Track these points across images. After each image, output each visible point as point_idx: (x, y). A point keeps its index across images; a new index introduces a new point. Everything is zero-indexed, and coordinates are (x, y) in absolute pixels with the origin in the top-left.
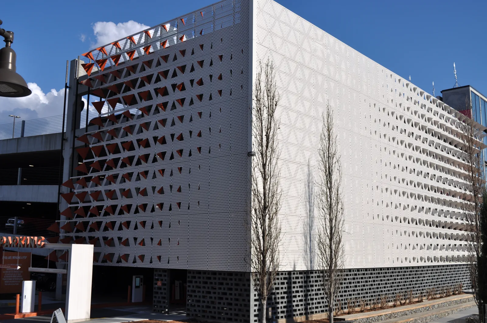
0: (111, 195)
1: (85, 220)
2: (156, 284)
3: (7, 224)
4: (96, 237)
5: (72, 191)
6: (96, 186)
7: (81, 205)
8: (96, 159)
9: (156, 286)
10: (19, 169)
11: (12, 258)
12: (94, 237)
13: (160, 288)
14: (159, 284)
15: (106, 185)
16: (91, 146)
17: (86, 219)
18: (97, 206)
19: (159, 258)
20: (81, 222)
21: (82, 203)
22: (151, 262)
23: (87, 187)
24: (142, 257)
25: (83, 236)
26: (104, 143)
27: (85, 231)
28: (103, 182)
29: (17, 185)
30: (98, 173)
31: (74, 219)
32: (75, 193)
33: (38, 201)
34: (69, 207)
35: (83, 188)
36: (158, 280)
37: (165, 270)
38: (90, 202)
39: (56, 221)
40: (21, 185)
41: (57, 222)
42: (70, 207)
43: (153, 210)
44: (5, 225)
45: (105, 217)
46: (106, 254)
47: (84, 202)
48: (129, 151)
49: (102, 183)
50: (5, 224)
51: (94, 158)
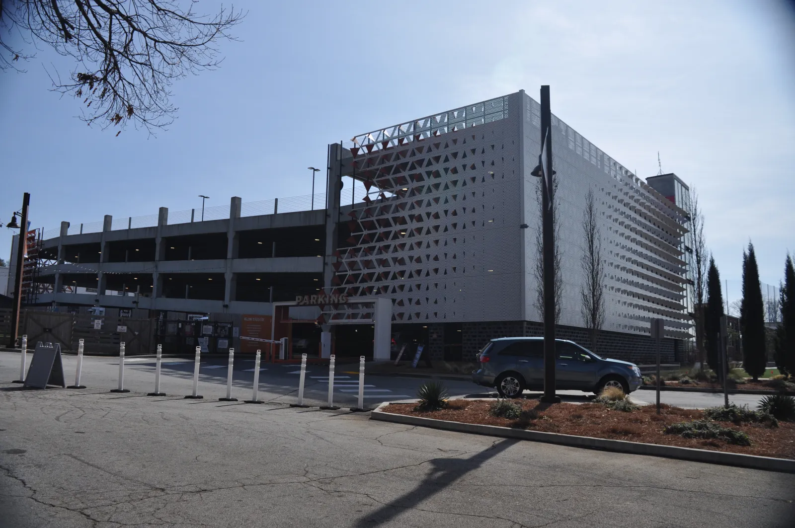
0: (383, 263)
2: (432, 336)
5: (339, 261)
6: (367, 255)
7: (350, 273)
8: (365, 232)
9: (432, 338)
10: (274, 243)
13: (434, 340)
14: (435, 336)
15: (377, 254)
16: (359, 221)
19: (436, 314)
21: (351, 271)
22: (427, 318)
23: (357, 257)
24: (418, 315)
26: (374, 219)
28: (373, 252)
33: (298, 271)
34: (337, 275)
35: (352, 258)
36: (433, 333)
37: (439, 324)
38: (360, 270)
40: (277, 257)
43: (428, 274)
47: (353, 270)
48: (400, 224)
51: (363, 231)
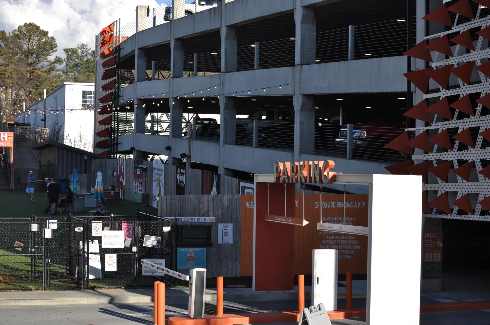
1: (451, 126)
3: (338, 140)
4: (469, 161)
5: (430, 66)
6: (468, 52)
7: (443, 94)
10: (350, 27)
11: (336, 206)
12: (467, 161)
15: (482, 48)
17: (452, 124)
18: (470, 95)
20: (444, 129)
21: (444, 90)
23: (452, 56)
25: (449, 159)
27: (452, 149)
28: (477, 42)
29: (347, 60)
30: (468, 23)
31: (433, 124)
32: (433, 68)
33: (380, 90)
34: (424, 98)
35: (447, 57)
38: (458, 86)
39: (406, 130)
40: (355, 59)
41: (409, 132)
42: (427, 100)
44: (334, 141)
45: (483, 118)
46: (487, 196)
49: (476, 45)
50: (335, 139)
